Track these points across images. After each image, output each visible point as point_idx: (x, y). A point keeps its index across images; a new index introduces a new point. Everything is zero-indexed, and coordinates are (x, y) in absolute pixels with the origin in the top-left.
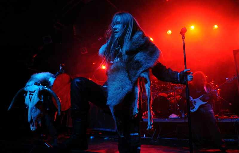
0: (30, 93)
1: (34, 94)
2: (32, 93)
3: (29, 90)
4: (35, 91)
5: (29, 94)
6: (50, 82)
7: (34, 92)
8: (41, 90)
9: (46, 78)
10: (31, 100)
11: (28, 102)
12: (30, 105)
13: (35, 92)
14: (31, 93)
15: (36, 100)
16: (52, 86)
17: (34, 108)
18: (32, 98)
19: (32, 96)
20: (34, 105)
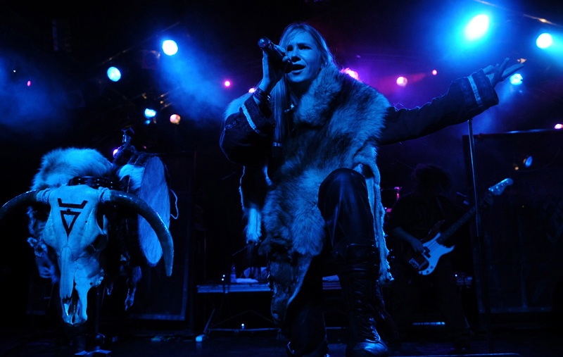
0: (64, 209)
1: (84, 212)
2: (73, 210)
3: (59, 200)
4: (85, 203)
5: (62, 213)
7: (82, 206)
10: (68, 230)
11: (58, 239)
12: (66, 246)
13: (87, 207)
14: (70, 209)
15: (93, 232)
16: (138, 189)
17: (81, 255)
18: (75, 225)
19: (76, 220)
20: (82, 246)
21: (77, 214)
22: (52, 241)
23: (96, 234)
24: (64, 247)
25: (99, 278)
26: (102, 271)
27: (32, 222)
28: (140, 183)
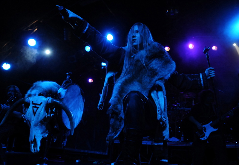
0: (34, 105)
1: (41, 107)
3: (33, 102)
4: (41, 103)
5: (33, 107)
6: (60, 93)
7: (40, 105)
8: (50, 103)
10: (34, 114)
11: (31, 117)
12: (33, 120)
13: (42, 105)
14: (36, 106)
15: (43, 115)
16: (63, 98)
17: (38, 124)
18: (37, 112)
19: (38, 110)
20: (39, 121)
21: (38, 108)
22: (29, 118)
23: (44, 116)
24: (33, 121)
25: (46, 134)
26: (47, 131)
27: (24, 109)
28: (64, 96)
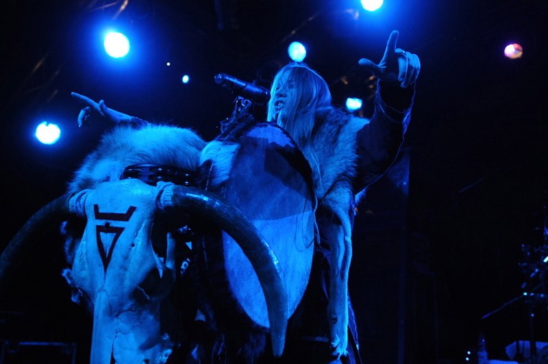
0: (101, 223)
1: (129, 226)
2: (114, 224)
3: (96, 207)
4: (132, 210)
5: (99, 229)
6: (209, 163)
7: (126, 217)
8: (168, 208)
9: (174, 151)
10: (106, 259)
11: (92, 276)
12: (102, 290)
13: (135, 217)
14: (111, 222)
15: (141, 264)
16: (224, 184)
17: (126, 308)
18: (115, 251)
19: (117, 243)
20: (126, 290)
21: (119, 231)
23: (147, 266)
25: (162, 350)
28: (228, 172)
